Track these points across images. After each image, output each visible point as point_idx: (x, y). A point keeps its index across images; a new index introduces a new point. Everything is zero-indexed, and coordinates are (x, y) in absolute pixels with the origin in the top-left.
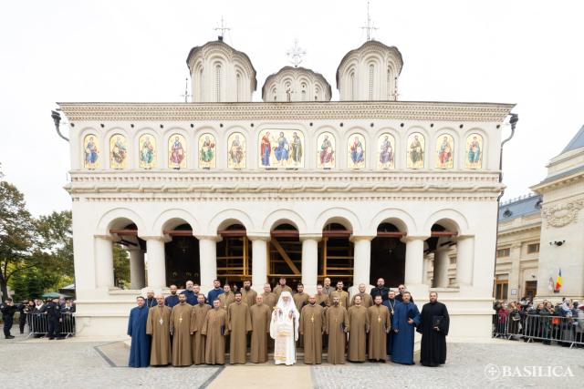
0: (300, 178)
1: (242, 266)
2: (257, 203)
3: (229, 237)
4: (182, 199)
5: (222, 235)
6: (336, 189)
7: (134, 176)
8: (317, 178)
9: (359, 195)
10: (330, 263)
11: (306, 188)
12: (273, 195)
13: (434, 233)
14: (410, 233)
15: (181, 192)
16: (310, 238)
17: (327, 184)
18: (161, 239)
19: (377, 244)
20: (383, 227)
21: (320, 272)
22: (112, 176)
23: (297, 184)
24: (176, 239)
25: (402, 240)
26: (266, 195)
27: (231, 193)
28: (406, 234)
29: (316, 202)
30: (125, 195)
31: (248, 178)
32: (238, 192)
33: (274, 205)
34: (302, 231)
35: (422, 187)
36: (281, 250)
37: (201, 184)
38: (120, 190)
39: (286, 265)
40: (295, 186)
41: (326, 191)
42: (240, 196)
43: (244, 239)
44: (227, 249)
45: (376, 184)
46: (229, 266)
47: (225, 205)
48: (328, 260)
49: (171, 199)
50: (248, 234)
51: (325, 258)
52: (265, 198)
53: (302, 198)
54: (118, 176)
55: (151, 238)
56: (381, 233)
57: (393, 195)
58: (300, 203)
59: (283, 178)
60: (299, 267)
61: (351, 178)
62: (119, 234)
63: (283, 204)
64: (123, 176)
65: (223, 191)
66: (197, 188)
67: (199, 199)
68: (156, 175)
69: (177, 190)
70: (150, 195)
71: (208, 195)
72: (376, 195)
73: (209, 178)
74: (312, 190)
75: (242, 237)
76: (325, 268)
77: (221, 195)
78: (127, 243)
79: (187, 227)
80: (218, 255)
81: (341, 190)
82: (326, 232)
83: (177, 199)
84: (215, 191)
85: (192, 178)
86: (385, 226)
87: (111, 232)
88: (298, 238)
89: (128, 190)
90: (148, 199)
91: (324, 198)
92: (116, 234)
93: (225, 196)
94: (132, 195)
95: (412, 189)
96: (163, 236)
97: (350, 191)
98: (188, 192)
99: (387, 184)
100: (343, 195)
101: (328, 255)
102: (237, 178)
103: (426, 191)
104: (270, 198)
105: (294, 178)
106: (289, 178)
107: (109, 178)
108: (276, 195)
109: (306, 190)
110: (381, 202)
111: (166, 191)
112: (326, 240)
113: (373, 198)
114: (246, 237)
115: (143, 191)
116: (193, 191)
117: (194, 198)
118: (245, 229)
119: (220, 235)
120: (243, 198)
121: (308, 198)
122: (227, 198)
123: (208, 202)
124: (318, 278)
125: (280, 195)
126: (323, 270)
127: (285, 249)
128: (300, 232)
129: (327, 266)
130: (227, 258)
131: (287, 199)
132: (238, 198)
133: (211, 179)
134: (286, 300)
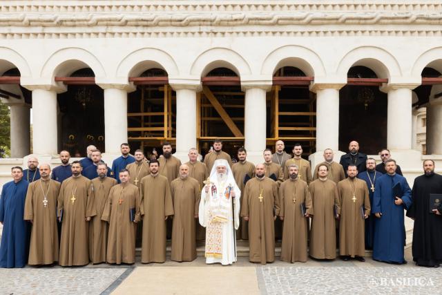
0: (242, 6)
1: (163, 126)
3: (147, 86)
4: (81, 34)
5: (135, 83)
6: (291, 21)
7: (18, 4)
8: (265, 6)
9: (322, 28)
10: (283, 121)
11: (250, 19)
12: (204, 29)
13: (426, 79)
14: (393, 80)
15: (80, 26)
16: (256, 87)
17: (278, 14)
18: (52, 89)
19: (347, 95)
20: (356, 71)
21: (270, 133)
23: (238, 14)
24: (72, 88)
25: (382, 89)
26: (196, 29)
27: (147, 26)
28: (387, 81)
29: (263, 37)
30: (5, 30)
31: (171, 7)
32: (157, 25)
33: (207, 42)
34: (245, 77)
35: (407, 18)
36: (216, 104)
37: (108, 15)
39: (223, 124)
40: (235, 17)
41: (276, 23)
42: (160, 30)
43: (165, 89)
44: (142, 103)
45: (344, 14)
46: (146, 126)
47: (138, 42)
48: (279, 116)
49: (66, 35)
50: (170, 82)
51: (277, 114)
52: (193, 33)
53: (245, 33)
55: (37, 87)
56: (353, 79)
57: (368, 28)
59: (218, 6)
60: (241, 126)
61: (311, 6)
63: (219, 41)
65: (138, 23)
66: (102, 20)
67: (105, 34)
68: (47, 3)
69: (74, 23)
70: (39, 30)
71: (116, 30)
72: (345, 28)
73: (118, 7)
74: (258, 21)
75: (163, 86)
76: (277, 128)
77: (134, 30)
79: (88, 72)
80: (130, 110)
81: (298, 21)
82: (277, 78)
83: (74, 34)
84: (126, 24)
85: (96, 7)
86: (358, 70)
88: (240, 86)
89: (9, 23)
90: (36, 35)
91: (274, 33)
93: (140, 30)
94: (14, 30)
95: (394, 21)
96: (54, 84)
97: (309, 23)
98: (89, 26)
99: (359, 13)
100: (300, 29)
101: (280, 111)
102: (156, 6)
103: (413, 22)
104: (200, 33)
105: (233, 6)
106: (226, 6)
108: (209, 29)
109: (249, 23)
110: (352, 38)
111: (61, 24)
112: (277, 89)
113: (340, 32)
114: (169, 86)
115: (29, 24)
116: (96, 24)
117: (97, 34)
118: (167, 75)
119: (132, 83)
120: (165, 33)
121: (252, 33)
122: (143, 33)
123: (117, 38)
124: (267, 141)
125: (215, 29)
126: (274, 131)
127: (221, 102)
128: (242, 79)
129: (279, 126)
130: (143, 114)
131: (223, 33)
132: (157, 33)
133: (121, 8)
134: (221, 171)
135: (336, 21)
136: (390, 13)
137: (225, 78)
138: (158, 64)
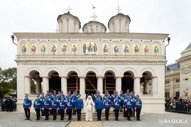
0: (97, 57)
1: (76, 87)
2: (81, 66)
3: (71, 77)
4: (55, 64)
5: (69, 76)
6: (109, 61)
7: (39, 56)
8: (102, 57)
9: (117, 63)
10: (107, 86)
11: (99, 61)
12: (87, 63)
13: (144, 76)
15: (55, 62)
16: (100, 77)
17: (106, 59)
18: (47, 78)
19: (123, 79)
22: (31, 56)
23: (96, 59)
24: (53, 77)
25: (132, 78)
26: (85, 63)
27: (72, 62)
28: (134, 76)
29: (102, 65)
30: (36, 63)
31: (78, 57)
32: (75, 62)
33: (88, 66)
35: (139, 61)
36: (89, 81)
37: (62, 59)
38: (34, 61)
39: (91, 86)
40: (95, 60)
41: (105, 62)
42: (76, 63)
43: (77, 78)
44: (70, 81)
45: (123, 59)
46: (71, 87)
47: (70, 66)
48: (106, 85)
49: (51, 64)
50: (78, 76)
52: (84, 64)
53: (97, 64)
54: (33, 56)
55: (44, 77)
56: (125, 76)
57: (129, 63)
58: (96, 66)
59: (91, 57)
60: (96, 87)
61: (114, 58)
62: (33, 76)
63: (91, 66)
64: (35, 56)
65: (70, 61)
66: (61, 61)
67: (61, 64)
68: (46, 56)
69: (53, 61)
70: (44, 63)
71: (64, 63)
73: (65, 57)
74: (101, 61)
75: (76, 77)
77: (69, 63)
78: (35, 79)
79: (57, 73)
80: (68, 83)
81: (111, 61)
82: (106, 75)
83: (53, 64)
84: (67, 62)
85: (59, 57)
86: (127, 73)
87: (30, 75)
89: (37, 61)
90: (44, 64)
91: (105, 64)
92: (32, 76)
93: (70, 63)
94: (38, 63)
95: (135, 61)
96: (48, 76)
97: (114, 62)
98: (57, 62)
99: (127, 59)
100: (112, 63)
101: (106, 83)
102: (75, 57)
103: (140, 62)
104: (86, 64)
105: (94, 57)
106: (92, 57)
107: (30, 57)
108: (88, 63)
109: (98, 61)
110: (125, 65)
111: (50, 61)
112: (106, 78)
113: (122, 64)
114: (78, 77)
115: (42, 61)
116: (59, 62)
117: (59, 64)
118: (77, 74)
120: (77, 64)
121: (99, 64)
122: (71, 64)
123: (64, 65)
124: (103, 91)
125: (90, 63)
126: (105, 88)
127: (91, 81)
128: (97, 75)
129: (106, 87)
130: (70, 84)
131: (92, 64)
132: (75, 64)
133: (66, 58)
134: (90, 98)
135: (121, 61)
136: (134, 59)
137: (92, 75)
138: (75, 71)
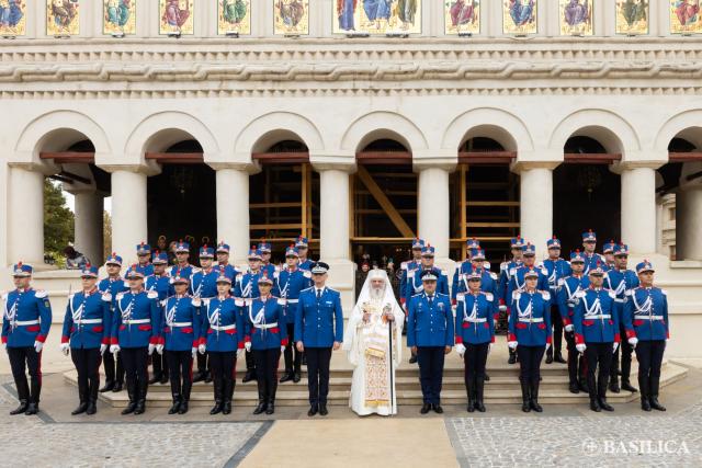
0: (413, 53)
1: (299, 222)
2: (329, 100)
3: (274, 165)
4: (184, 92)
5: (262, 161)
6: (483, 74)
7: (91, 49)
8: (446, 53)
9: (528, 84)
10: (473, 214)
11: (425, 72)
12: (360, 85)
13: (675, 155)
14: (629, 156)
15: (182, 80)
16: (434, 166)
17: (464, 64)
18: (139, 170)
19: (563, 177)
21: (454, 231)
22: (46, 50)
23: (408, 64)
24: (168, 167)
25: (613, 168)
26: (348, 85)
27: (279, 81)
28: (619, 158)
29: (445, 97)
30: (73, 86)
31: (313, 53)
32: (293, 79)
33: (364, 103)
34: (419, 152)
35: (646, 69)
36: (376, 191)
37: (222, 65)
38: (63, 77)
39: (385, 218)
40: (404, 68)
41: (463, 77)
42: (297, 86)
43: (304, 170)
44: (267, 188)
45: (559, 63)
46: (272, 222)
47: (266, 103)
48: (468, 208)
49: (162, 93)
50: (312, 160)
51: (464, 204)
52: (345, 91)
53: (418, 91)
54: (59, 49)
55: (120, 167)
56: (573, 155)
57: (593, 83)
58: (413, 99)
59: (380, 53)
60: (412, 222)
61: (511, 52)
62: (58, 161)
63: (381, 102)
64: (69, 49)
65: (265, 77)
66: (214, 73)
67: (218, 92)
68: (134, 48)
69: (174, 77)
70: (122, 86)
71: (234, 86)
72: (560, 84)
73: (236, 54)
74: (437, 74)
75: (299, 165)
76: (464, 225)
77: (260, 86)
78: (68, 178)
79: (193, 146)
80: (252, 200)
81: (493, 74)
82: (465, 154)
83: (173, 92)
84: (248, 77)
85: (204, 54)
86: (577, 143)
87: (42, 156)
88: (411, 165)
89: (78, 76)
90: (118, 93)
91: (460, 91)
92: (51, 161)
93: (268, 86)
94: (86, 86)
95: (628, 73)
96: (144, 163)
97: (510, 77)
98: (195, 80)
99: (580, 63)
100: (496, 85)
101: (467, 200)
102: (292, 53)
103: (656, 76)
104: (355, 90)
105: (402, 53)
106: (391, 53)
107: (43, 55)
108: (368, 85)
109: (424, 75)
110: (571, 98)
111: (154, 77)
112: (464, 169)
113: (553, 89)
114: (308, 164)
115: (109, 78)
116: (205, 78)
117: (206, 92)
118: (307, 150)
119: (256, 161)
120: (304, 91)
121: (429, 90)
122: (272, 91)
123: (235, 99)
124: (451, 243)
125: (375, 85)
126: (459, 229)
127: (383, 188)
128: (415, 155)
129: (468, 221)
130: (268, 205)
131: (387, 91)
132: (293, 91)
133: (241, 56)
134: (377, 285)
135: (547, 74)
136: (622, 62)
137: (389, 154)
138: (295, 134)
